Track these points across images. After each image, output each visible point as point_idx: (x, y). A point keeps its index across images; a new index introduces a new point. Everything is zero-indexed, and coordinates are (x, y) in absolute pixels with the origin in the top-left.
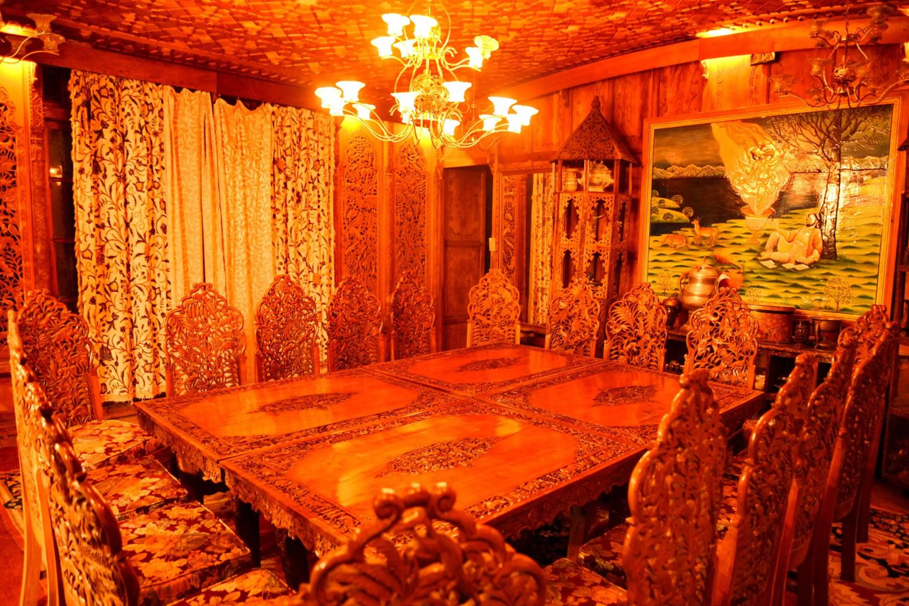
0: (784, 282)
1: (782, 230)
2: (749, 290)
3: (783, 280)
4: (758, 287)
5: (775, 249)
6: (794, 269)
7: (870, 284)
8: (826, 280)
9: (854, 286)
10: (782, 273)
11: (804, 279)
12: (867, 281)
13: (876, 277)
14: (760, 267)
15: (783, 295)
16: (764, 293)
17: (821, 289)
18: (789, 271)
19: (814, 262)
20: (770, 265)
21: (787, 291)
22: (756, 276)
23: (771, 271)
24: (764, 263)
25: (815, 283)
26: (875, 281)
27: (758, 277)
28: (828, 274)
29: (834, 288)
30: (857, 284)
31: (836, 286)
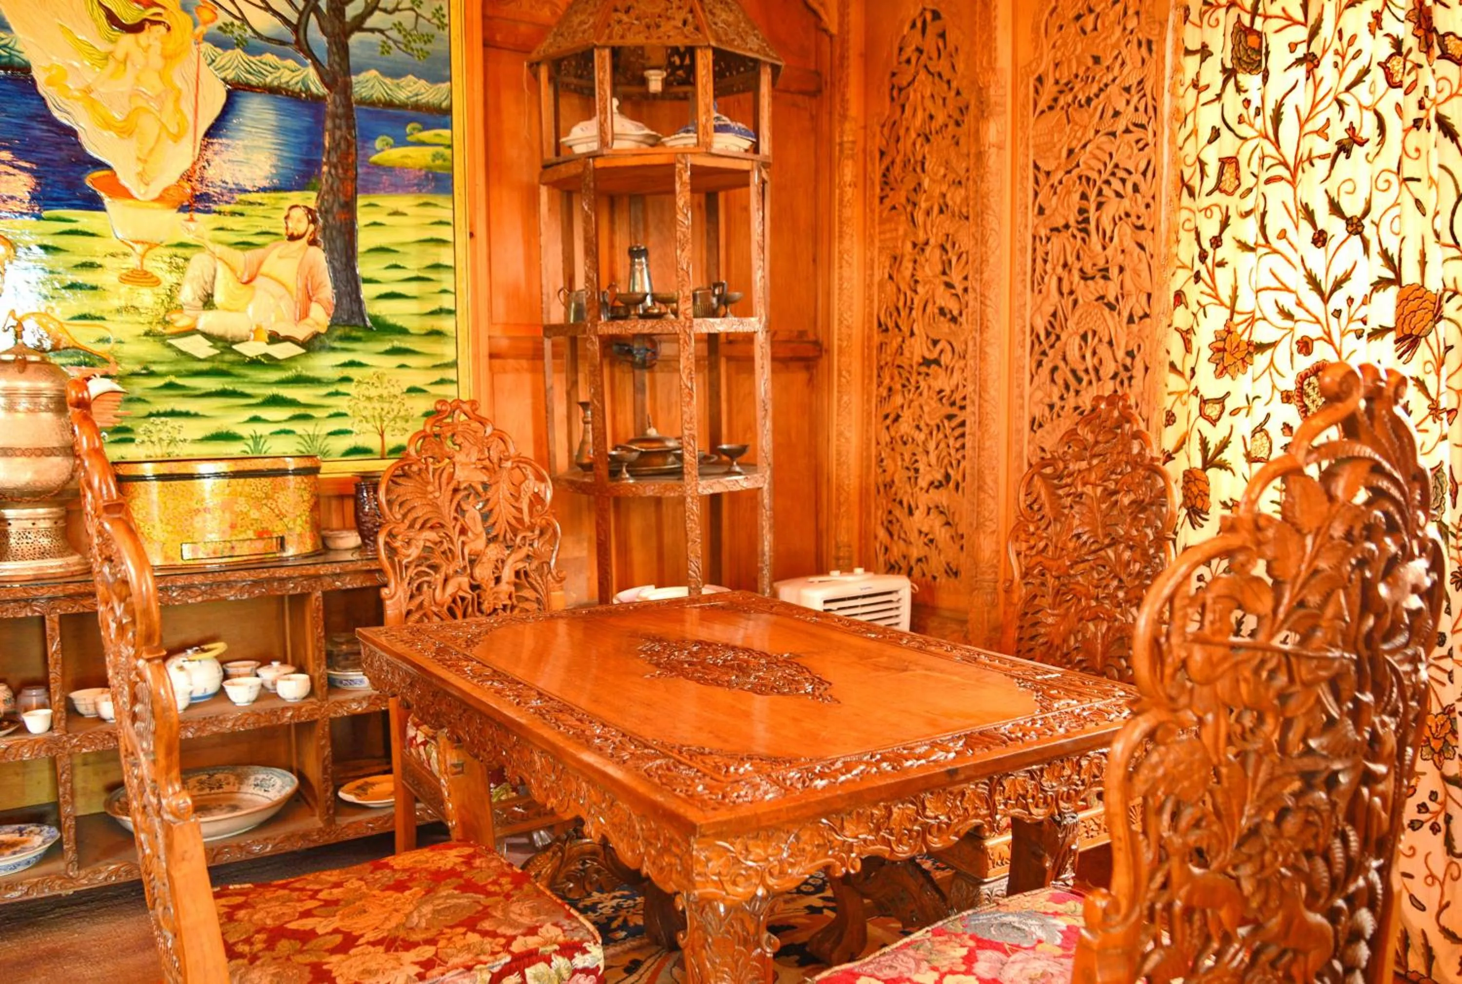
0: (243, 395)
1: (219, 249)
2: (146, 424)
3: (240, 388)
4: (173, 414)
5: (208, 302)
6: (266, 355)
7: (442, 382)
8: (346, 380)
9: (412, 390)
10: (237, 370)
11: (299, 380)
12: (437, 375)
13: (454, 364)
14: (170, 354)
15: (246, 431)
16: (194, 429)
17: (341, 404)
18: (254, 363)
19: (316, 336)
20: (200, 348)
21: (255, 419)
22: (160, 382)
23: (205, 366)
24: (180, 343)
25: (324, 391)
26: (451, 374)
27: (170, 386)
28: (352, 364)
29: (369, 399)
30: (419, 385)
31: (373, 392)
